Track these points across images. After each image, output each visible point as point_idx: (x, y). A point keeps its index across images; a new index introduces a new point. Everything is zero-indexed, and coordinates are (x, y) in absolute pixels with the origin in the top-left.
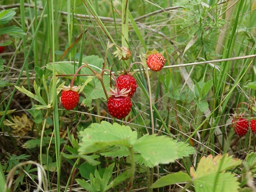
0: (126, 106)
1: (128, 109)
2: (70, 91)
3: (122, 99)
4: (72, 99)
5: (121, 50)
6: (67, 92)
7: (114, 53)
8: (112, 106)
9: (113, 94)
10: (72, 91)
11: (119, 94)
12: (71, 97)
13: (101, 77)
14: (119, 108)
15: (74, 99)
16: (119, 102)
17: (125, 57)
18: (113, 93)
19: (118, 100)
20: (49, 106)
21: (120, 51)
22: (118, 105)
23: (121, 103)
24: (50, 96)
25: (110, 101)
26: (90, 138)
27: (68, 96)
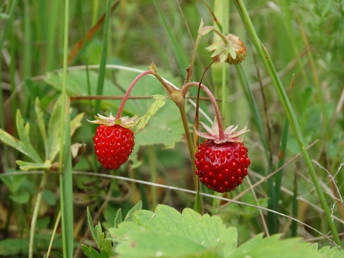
0: (239, 165)
1: (242, 169)
2: (116, 126)
3: (229, 148)
4: (121, 146)
5: (226, 42)
6: (110, 128)
7: (210, 48)
8: (208, 163)
9: (211, 138)
10: (120, 127)
11: (222, 136)
12: (118, 141)
13: (181, 98)
14: (223, 167)
15: (125, 145)
16: (224, 154)
17: (234, 56)
18: (210, 135)
19: (221, 149)
20: (47, 165)
21: (222, 43)
22: (222, 161)
23: (229, 157)
24: (50, 144)
25: (204, 151)
26: (133, 246)
27: (113, 137)
